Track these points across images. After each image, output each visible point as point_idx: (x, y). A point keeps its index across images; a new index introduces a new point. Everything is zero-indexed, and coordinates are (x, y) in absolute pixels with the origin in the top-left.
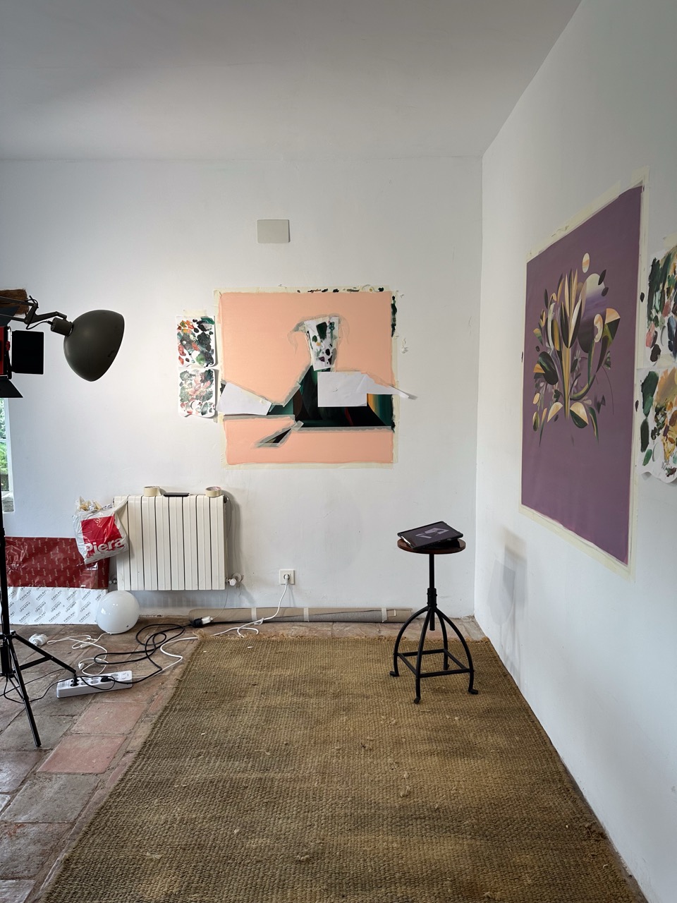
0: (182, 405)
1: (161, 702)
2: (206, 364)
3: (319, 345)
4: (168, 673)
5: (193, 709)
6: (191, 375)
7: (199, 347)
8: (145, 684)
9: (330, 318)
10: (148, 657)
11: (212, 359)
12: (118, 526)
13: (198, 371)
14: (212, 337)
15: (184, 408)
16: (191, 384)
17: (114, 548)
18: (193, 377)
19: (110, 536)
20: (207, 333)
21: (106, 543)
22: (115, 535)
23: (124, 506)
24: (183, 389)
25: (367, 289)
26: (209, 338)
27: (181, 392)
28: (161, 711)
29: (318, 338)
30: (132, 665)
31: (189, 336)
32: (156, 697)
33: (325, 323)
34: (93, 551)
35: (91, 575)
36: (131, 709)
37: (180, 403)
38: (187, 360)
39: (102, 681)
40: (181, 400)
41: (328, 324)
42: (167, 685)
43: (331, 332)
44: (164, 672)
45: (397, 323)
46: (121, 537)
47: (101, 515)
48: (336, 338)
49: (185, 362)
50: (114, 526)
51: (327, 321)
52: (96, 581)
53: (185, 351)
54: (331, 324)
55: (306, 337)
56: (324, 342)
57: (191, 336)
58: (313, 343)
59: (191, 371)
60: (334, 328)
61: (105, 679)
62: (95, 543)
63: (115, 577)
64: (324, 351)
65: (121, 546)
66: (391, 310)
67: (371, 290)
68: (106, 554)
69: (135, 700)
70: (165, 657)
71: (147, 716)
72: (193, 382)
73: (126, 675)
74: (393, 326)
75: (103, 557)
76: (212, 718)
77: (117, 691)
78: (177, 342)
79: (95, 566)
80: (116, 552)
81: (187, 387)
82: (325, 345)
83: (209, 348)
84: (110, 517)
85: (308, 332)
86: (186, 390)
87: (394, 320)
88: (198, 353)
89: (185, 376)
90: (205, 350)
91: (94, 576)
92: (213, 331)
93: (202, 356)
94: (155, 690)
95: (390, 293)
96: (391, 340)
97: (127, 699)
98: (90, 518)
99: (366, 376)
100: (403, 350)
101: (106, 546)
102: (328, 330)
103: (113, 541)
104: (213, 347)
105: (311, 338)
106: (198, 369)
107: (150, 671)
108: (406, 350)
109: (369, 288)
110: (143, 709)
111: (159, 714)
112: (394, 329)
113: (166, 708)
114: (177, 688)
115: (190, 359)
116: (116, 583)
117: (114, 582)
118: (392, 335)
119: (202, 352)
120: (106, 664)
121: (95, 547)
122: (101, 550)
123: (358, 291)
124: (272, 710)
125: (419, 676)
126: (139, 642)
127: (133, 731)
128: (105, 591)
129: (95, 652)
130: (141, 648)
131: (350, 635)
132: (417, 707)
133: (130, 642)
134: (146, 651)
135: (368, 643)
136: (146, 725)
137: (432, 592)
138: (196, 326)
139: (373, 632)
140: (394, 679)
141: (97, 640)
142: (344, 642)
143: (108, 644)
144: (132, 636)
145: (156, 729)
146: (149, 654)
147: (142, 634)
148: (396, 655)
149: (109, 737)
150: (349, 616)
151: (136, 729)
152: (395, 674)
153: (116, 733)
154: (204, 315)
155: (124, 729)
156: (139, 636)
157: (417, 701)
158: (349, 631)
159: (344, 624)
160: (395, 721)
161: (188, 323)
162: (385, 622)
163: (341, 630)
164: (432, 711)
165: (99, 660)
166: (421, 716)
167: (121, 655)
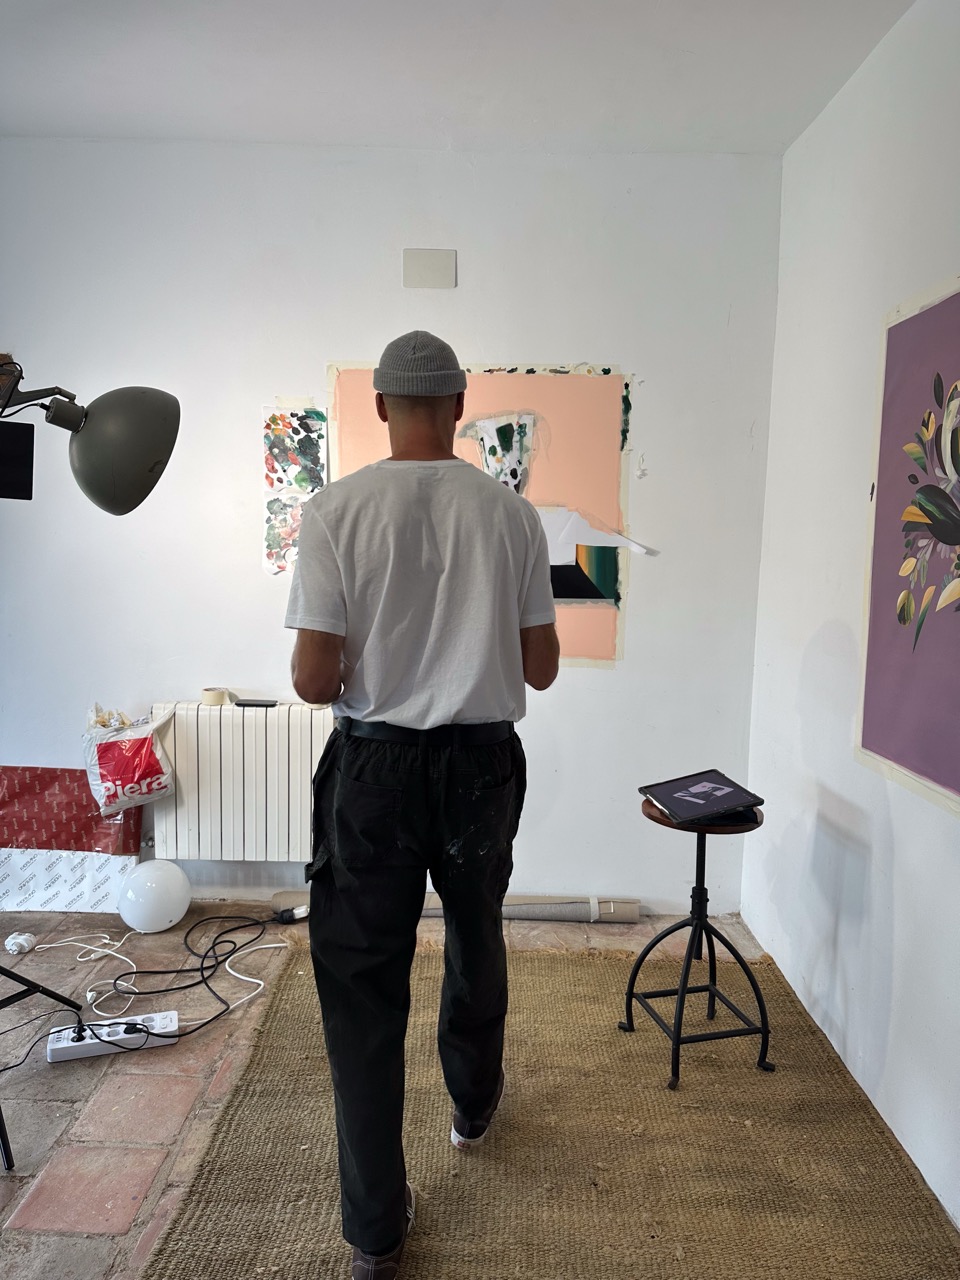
0: (270, 555)
1: (228, 1074)
2: (310, 488)
3: (499, 461)
4: (239, 1014)
5: (284, 1092)
6: (285, 505)
7: (301, 459)
8: (200, 1036)
9: (520, 417)
10: (204, 981)
11: (321, 479)
12: (159, 754)
13: (296, 499)
14: (322, 443)
15: (273, 561)
16: (285, 520)
17: (150, 791)
18: (289, 509)
19: (145, 770)
20: (314, 436)
21: (138, 782)
22: (153, 769)
23: (168, 722)
24: (272, 527)
25: (583, 371)
26: (317, 445)
27: (269, 534)
28: (228, 1097)
29: (499, 449)
30: (178, 995)
31: (284, 441)
32: (219, 1064)
33: (510, 425)
34: (115, 795)
35: (112, 831)
36: (177, 1089)
37: (266, 551)
38: (280, 480)
39: (125, 1032)
40: (268, 546)
41: (515, 427)
42: (237, 1039)
43: (521, 441)
44: (233, 1011)
45: (630, 427)
46: (162, 773)
47: (130, 735)
48: (527, 450)
49: (276, 483)
50: (152, 753)
51: (514, 421)
52: (120, 842)
53: (277, 466)
54: (520, 426)
55: (479, 448)
56: (508, 456)
57: (288, 442)
58: (491, 459)
59: (285, 498)
60: (525, 434)
61: (131, 1028)
62: (118, 783)
63: (150, 835)
64: (508, 471)
65: (162, 788)
66: (621, 406)
67: (589, 371)
68: (138, 800)
69: (183, 1071)
70: (233, 981)
71: (205, 1106)
72: (288, 517)
73: (168, 1020)
74: (625, 432)
75: (132, 805)
76: (318, 1112)
77: (153, 1050)
78: (262, 450)
79: (119, 817)
80: (154, 796)
81: (278, 525)
82: (510, 461)
83: (316, 461)
84: (145, 739)
85: (482, 439)
86: (277, 531)
87: (626, 422)
88: (298, 469)
89: (276, 507)
90: (310, 465)
91: (117, 833)
92: (323, 432)
93: (305, 475)
94: (218, 1047)
95: (621, 377)
96: (620, 456)
97: (168, 1067)
98: (112, 740)
99: (575, 515)
100: (639, 473)
101: (137, 787)
102: (516, 438)
103: (149, 780)
104: (323, 460)
105: (487, 449)
106: (298, 496)
107: (209, 1008)
108: (643, 474)
109: (587, 367)
110: (198, 1090)
111: (225, 1101)
112: (625, 438)
113: (237, 1090)
114: (256, 1047)
115: (285, 480)
116: (153, 846)
117: (150, 844)
118: (622, 448)
119: (305, 468)
120: (135, 993)
121: (119, 789)
122: (128, 794)
123: (568, 372)
124: (423, 1097)
125: (678, 1041)
126: (190, 949)
127: (180, 1138)
128: (134, 858)
129: (116, 968)
130: (193, 962)
131: (540, 945)
132: (675, 1096)
133: (175, 949)
134: (202, 969)
135: (573, 962)
136: (203, 1126)
137: (700, 895)
138: (295, 423)
139: (577, 940)
140: (626, 1037)
141: (119, 944)
142: (532, 960)
143: (138, 952)
144: (177, 938)
145: (221, 1136)
146: (207, 974)
147: (195, 935)
148: (630, 995)
149: (137, 1151)
150: (537, 911)
151: (184, 1134)
152: (628, 1027)
153: (150, 1142)
154: (309, 406)
155: (163, 1134)
156: (189, 939)
157: (674, 1085)
158: (537, 937)
159: (527, 924)
160: (641, 1126)
161: (282, 418)
162: (596, 922)
163: (524, 936)
164: (703, 1106)
165: (123, 984)
166: (685, 1117)
167: (160, 976)
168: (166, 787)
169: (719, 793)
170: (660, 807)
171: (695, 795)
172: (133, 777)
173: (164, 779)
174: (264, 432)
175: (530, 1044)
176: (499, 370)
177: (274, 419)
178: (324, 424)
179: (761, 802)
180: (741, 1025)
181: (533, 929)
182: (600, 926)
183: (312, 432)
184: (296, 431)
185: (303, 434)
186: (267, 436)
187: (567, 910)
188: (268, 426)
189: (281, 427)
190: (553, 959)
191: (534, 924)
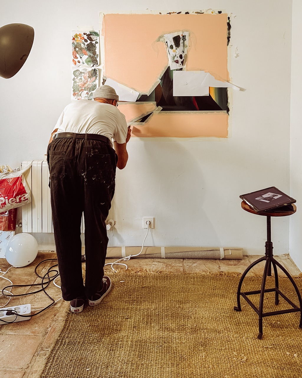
0: (74, 94)
1: (53, 334)
2: (92, 65)
3: (174, 51)
4: (59, 305)
5: (79, 343)
6: (81, 72)
7: (88, 52)
8: (41, 316)
9: (183, 32)
10: (43, 289)
11: (97, 61)
12: (24, 184)
13: (86, 70)
14: (97, 45)
15: (76, 97)
16: (81, 79)
17: (20, 201)
18: (83, 74)
19: (18, 192)
20: (94, 42)
21: (15, 197)
22: (22, 191)
23: (29, 169)
24: (75, 82)
25: (210, 12)
26: (95, 46)
27: (74, 85)
28: (53, 345)
29: (174, 46)
30: (31, 297)
31: (80, 45)
32: (49, 329)
33: (179, 36)
34: (5, 203)
36: (29, 341)
37: (72, 93)
38: (79, 62)
39: (7, 314)
40: (74, 90)
41: (181, 37)
42: (58, 317)
43: (184, 43)
44: (56, 304)
45: (231, 36)
46: (26, 193)
47: (12, 176)
48: (187, 47)
49: (77, 63)
50: (21, 184)
51: (180, 34)
52: (7, 225)
53: (78, 56)
54: (183, 36)
55: (165, 46)
56: (178, 49)
57: (82, 45)
58: (170, 50)
59: (81, 70)
60: (185, 40)
61: (9, 313)
62: (6, 198)
64: (178, 56)
65: (26, 200)
66: (227, 27)
67: (212, 12)
68: (15, 205)
69: (33, 333)
70: (57, 290)
71: (42, 349)
72: (83, 77)
73: (26, 308)
74: (229, 38)
75: (12, 207)
76: (95, 352)
77: (19, 323)
78: (71, 49)
79: (6, 214)
80: (22, 204)
81: (78, 81)
82: (179, 51)
83: (94, 53)
84: (19, 178)
85: (167, 42)
86: (77, 83)
87: (229, 34)
88: (87, 57)
89: (77, 73)
90: (92, 55)
91: (5, 221)
92: (98, 41)
93: (90, 59)
94: (49, 321)
95: (226, 15)
96: (227, 48)
97: (26, 331)
98: (4, 178)
99: (208, 74)
100: (235, 55)
101: (14, 199)
102: (181, 41)
103: (20, 196)
104: (98, 53)
105: (169, 46)
106: (87, 68)
107: (45, 303)
108: (237, 56)
109: (211, 11)
110: (39, 342)
111: (51, 347)
112: (229, 41)
113: (57, 341)
114: (66, 321)
115: (81, 61)
116: (21, 227)
117: (20, 226)
118: (228, 44)
119: (90, 56)
120: (12, 296)
121: (7, 200)
122: (10, 203)
123: (203, 13)
124: (143, 344)
125: (262, 315)
126: (37, 275)
127: (30, 365)
128: (13, 232)
129: (4, 284)
130: (39, 280)
131: (197, 271)
132: (261, 342)
133: (30, 275)
134: (42, 284)
135: (213, 278)
136: (41, 359)
137: (269, 246)
138: (86, 37)
139: (213, 268)
140: (238, 314)
141: (5, 273)
142: (194, 278)
143: (13, 276)
144: (32, 269)
145: (49, 364)
146: (44, 286)
147: (40, 268)
148: (239, 293)
149: (10, 372)
150: (196, 254)
151: (32, 363)
152: (238, 309)
153: (16, 367)
154: (91, 30)
155: (23, 364)
156: (37, 270)
157: (260, 336)
158: (196, 267)
159: (191, 261)
160: (245, 358)
161: (80, 35)
162: (223, 259)
163: (190, 266)
164: (274, 347)
165: (6, 292)
166: (266, 353)
167: (24, 287)
168: (27, 199)
169: (276, 198)
170: (249, 204)
171: (265, 199)
172: (13, 195)
173: (27, 196)
174: (72, 41)
175: (193, 318)
176: (174, 13)
177: (76, 36)
178: (98, 37)
179: (295, 201)
180: (291, 307)
181: (194, 263)
182: (225, 261)
183: (93, 41)
184: (86, 41)
185: (89, 42)
186: (73, 43)
187: (210, 254)
188: (74, 39)
189: (79, 39)
190: (204, 277)
191: (194, 261)
